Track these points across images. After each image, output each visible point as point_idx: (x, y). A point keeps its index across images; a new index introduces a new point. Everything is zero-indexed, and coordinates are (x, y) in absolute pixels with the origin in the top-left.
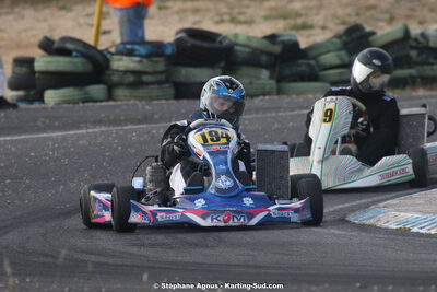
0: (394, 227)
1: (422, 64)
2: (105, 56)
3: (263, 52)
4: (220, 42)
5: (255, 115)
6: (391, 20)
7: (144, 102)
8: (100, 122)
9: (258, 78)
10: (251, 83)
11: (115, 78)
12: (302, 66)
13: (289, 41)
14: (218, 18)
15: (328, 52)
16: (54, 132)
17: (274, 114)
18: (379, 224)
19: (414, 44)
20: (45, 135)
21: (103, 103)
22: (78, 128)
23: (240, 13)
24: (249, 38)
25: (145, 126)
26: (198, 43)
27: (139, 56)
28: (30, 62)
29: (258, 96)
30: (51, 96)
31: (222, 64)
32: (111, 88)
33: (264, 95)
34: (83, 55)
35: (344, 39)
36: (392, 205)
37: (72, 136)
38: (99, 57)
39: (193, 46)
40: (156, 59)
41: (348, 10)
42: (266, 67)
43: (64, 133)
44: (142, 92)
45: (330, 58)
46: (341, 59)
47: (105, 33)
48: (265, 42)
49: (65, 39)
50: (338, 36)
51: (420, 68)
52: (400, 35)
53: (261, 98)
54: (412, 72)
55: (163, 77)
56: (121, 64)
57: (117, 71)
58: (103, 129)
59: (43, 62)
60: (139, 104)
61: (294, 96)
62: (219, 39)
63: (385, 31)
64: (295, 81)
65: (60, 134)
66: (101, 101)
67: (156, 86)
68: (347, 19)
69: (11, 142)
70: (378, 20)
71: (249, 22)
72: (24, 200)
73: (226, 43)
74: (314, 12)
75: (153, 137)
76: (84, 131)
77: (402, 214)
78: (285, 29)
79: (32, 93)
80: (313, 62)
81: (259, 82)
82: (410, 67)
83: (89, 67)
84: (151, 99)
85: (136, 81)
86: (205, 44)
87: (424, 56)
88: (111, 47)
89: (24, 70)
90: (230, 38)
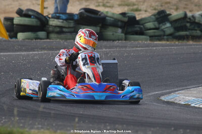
0: (183, 103)
1: (192, 30)
2: (46, 18)
3: (119, 20)
4: (100, 15)
5: (115, 49)
6: (177, 9)
8: (44, 49)
9: (116, 32)
10: (113, 34)
11: (51, 29)
12: (137, 28)
13: (131, 16)
14: (97, 4)
15: (149, 22)
16: (22, 52)
17: (124, 49)
18: (176, 102)
19: (189, 20)
20: (19, 53)
21: (45, 40)
22: (34, 51)
23: (107, 2)
24: (113, 14)
26: (90, 15)
27: (62, 19)
28: (11, 19)
30: (21, 36)
31: (100, 25)
32: (48, 33)
33: (119, 40)
34: (36, 18)
35: (157, 16)
36: (182, 93)
37: (31, 54)
38: (44, 19)
39: (88, 16)
40: (70, 21)
41: (157, 4)
42: (120, 27)
43: (28, 53)
44: (63, 36)
45: (150, 25)
46: (155, 26)
47: (45, 8)
48: (121, 16)
49: (29, 10)
50: (154, 15)
51: (191, 31)
52: (182, 16)
53: (117, 41)
54: (187, 33)
55: (73, 30)
56: (53, 22)
57: (52, 26)
58: (46, 52)
59: (18, 20)
60: (62, 42)
61: (133, 42)
62: (99, 13)
63: (175, 14)
64: (133, 34)
65: (25, 53)
66: (44, 39)
67: (69, 34)
68: (156, 7)
69: (4, 56)
70: (171, 9)
71: (111, 7)
72: (10, 82)
73: (102, 15)
74: (142, 3)
77: (187, 98)
78: (128, 10)
79: (12, 34)
80: (142, 26)
81: (116, 34)
82: (186, 31)
83: (39, 23)
84: (67, 39)
85: (60, 31)
86: (93, 16)
87: (193, 26)
88: (49, 14)
89: (9, 23)
90: (105, 13)
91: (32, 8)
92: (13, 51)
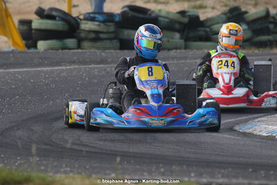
0: (265, 134)
2: (77, 21)
3: (176, 22)
4: (150, 14)
6: (256, 5)
7: (100, 51)
8: (73, 62)
9: (173, 38)
10: (168, 41)
11: (83, 35)
12: (201, 32)
13: (193, 15)
15: (218, 23)
16: (45, 67)
17: (184, 61)
18: (255, 133)
19: (272, 20)
20: (39, 69)
21: (75, 51)
22: (60, 66)
24: (168, 13)
25: (102, 66)
26: (136, 14)
27: (100, 22)
28: (29, 23)
29: (172, 49)
30: (42, 45)
32: (80, 41)
33: (176, 49)
34: (63, 20)
35: (228, 15)
36: (263, 121)
37: (57, 70)
38: (73, 22)
39: (133, 16)
40: (109, 24)
42: (178, 31)
44: (99, 44)
47: (74, 6)
48: (178, 16)
49: (52, 9)
50: (225, 14)
51: (275, 35)
52: (264, 14)
53: (174, 51)
54: (270, 37)
55: (113, 35)
56: (87, 26)
57: (84, 30)
58: (76, 66)
59: (37, 23)
60: (98, 52)
61: (195, 51)
62: (149, 13)
63: (253, 12)
64: (196, 41)
65: (48, 69)
66: (74, 49)
67: (108, 41)
68: (228, 3)
69: (19, 73)
70: (247, 4)
71: (166, 3)
72: (28, 109)
73: (153, 15)
75: (108, 73)
76: (64, 68)
77: (270, 127)
78: (189, 7)
79: (30, 42)
80: (208, 29)
81: (173, 41)
82: (269, 35)
83: (66, 27)
84: (105, 49)
85: (96, 37)
86: (141, 16)
88: (80, 15)
89: (25, 27)
90: (157, 12)
91: (58, 6)
92: (31, 66)
